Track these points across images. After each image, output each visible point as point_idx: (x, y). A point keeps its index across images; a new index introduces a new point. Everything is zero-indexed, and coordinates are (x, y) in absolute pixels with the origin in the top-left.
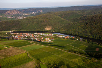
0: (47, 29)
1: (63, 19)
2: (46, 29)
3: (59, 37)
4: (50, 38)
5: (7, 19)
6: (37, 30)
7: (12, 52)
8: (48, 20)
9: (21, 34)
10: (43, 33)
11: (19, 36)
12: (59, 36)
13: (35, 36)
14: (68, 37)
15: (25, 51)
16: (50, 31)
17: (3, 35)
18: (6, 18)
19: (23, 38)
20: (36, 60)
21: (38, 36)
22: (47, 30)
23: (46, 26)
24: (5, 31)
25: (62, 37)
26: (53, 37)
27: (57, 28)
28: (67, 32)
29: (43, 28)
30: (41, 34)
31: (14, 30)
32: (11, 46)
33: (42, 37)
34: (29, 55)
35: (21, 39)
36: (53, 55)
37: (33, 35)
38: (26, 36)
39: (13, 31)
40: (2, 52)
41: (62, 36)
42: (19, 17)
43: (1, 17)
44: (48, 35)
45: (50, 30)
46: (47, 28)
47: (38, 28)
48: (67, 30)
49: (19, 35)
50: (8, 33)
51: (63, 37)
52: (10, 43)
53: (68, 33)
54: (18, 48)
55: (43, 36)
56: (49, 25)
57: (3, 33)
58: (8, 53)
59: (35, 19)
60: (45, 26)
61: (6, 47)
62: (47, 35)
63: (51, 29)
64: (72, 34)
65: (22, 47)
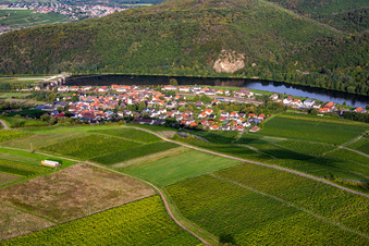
0: (224, 66)
1: (298, 16)
2: (215, 66)
3: (286, 107)
4: (243, 110)
5: (32, 20)
6: (174, 71)
7: (82, 194)
8: (224, 22)
9: (101, 90)
10: (207, 87)
11: (94, 99)
12: (286, 102)
13: (168, 99)
14: (333, 104)
15: (148, 187)
16: (238, 76)
17: (20, 95)
18: (26, 15)
19: (115, 111)
20: (216, 240)
21: (181, 100)
22: (224, 73)
23: (219, 51)
24: (27, 74)
25: (300, 105)
26: (257, 104)
27: (272, 59)
28: (321, 81)
29: (201, 61)
30: (198, 90)
31: (67, 70)
32: (73, 155)
33: (204, 108)
34: (172, 211)
35: (108, 114)
36: (293, 211)
37: (159, 94)
38: (130, 102)
39: (63, 76)
40: (38, 188)
41: (297, 102)
42: (83, 9)
43: (5, 7)
44: (232, 96)
45: (236, 73)
46: (223, 59)
47: (178, 62)
48: (322, 72)
49: (93, 94)
50: (45, 85)
51: (308, 104)
52: (68, 143)
53: (331, 86)
54: (112, 169)
55: (206, 100)
56: (231, 47)
57: (21, 86)
58: (68, 195)
59: (162, 17)
60: (213, 51)
61: (53, 164)
62: (224, 95)
63: (240, 65)
64: (352, 89)
65: (129, 163)
